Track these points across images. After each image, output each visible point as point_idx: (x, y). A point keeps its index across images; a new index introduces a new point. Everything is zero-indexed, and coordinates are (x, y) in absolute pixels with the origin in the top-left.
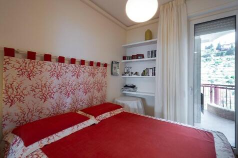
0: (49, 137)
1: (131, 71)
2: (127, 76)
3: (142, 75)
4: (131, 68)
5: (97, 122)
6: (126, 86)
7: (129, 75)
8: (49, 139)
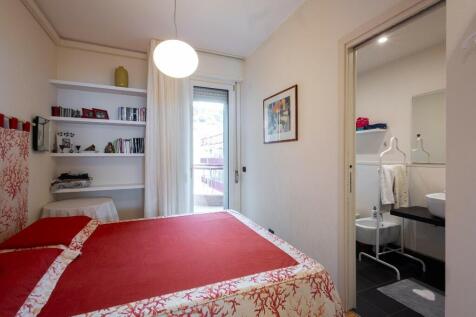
0: (27, 303)
1: (74, 142)
2: (66, 153)
3: (107, 151)
4: (72, 135)
5: (78, 252)
6: (65, 177)
7: (71, 152)
8: (29, 306)
